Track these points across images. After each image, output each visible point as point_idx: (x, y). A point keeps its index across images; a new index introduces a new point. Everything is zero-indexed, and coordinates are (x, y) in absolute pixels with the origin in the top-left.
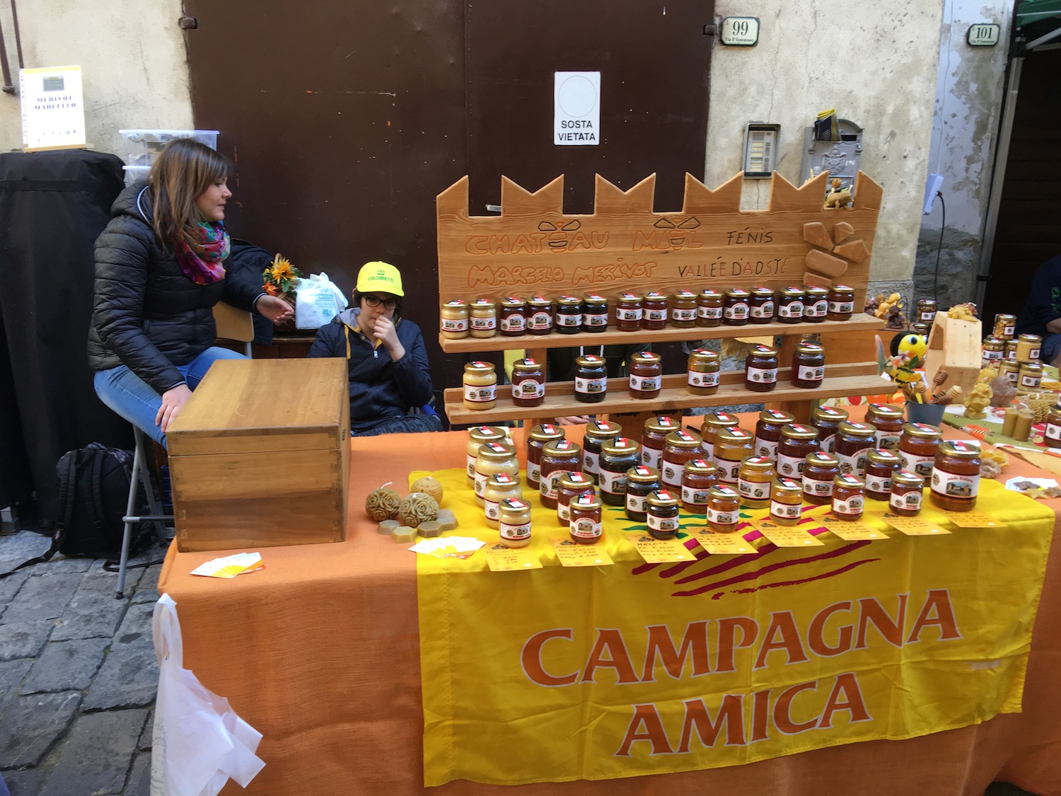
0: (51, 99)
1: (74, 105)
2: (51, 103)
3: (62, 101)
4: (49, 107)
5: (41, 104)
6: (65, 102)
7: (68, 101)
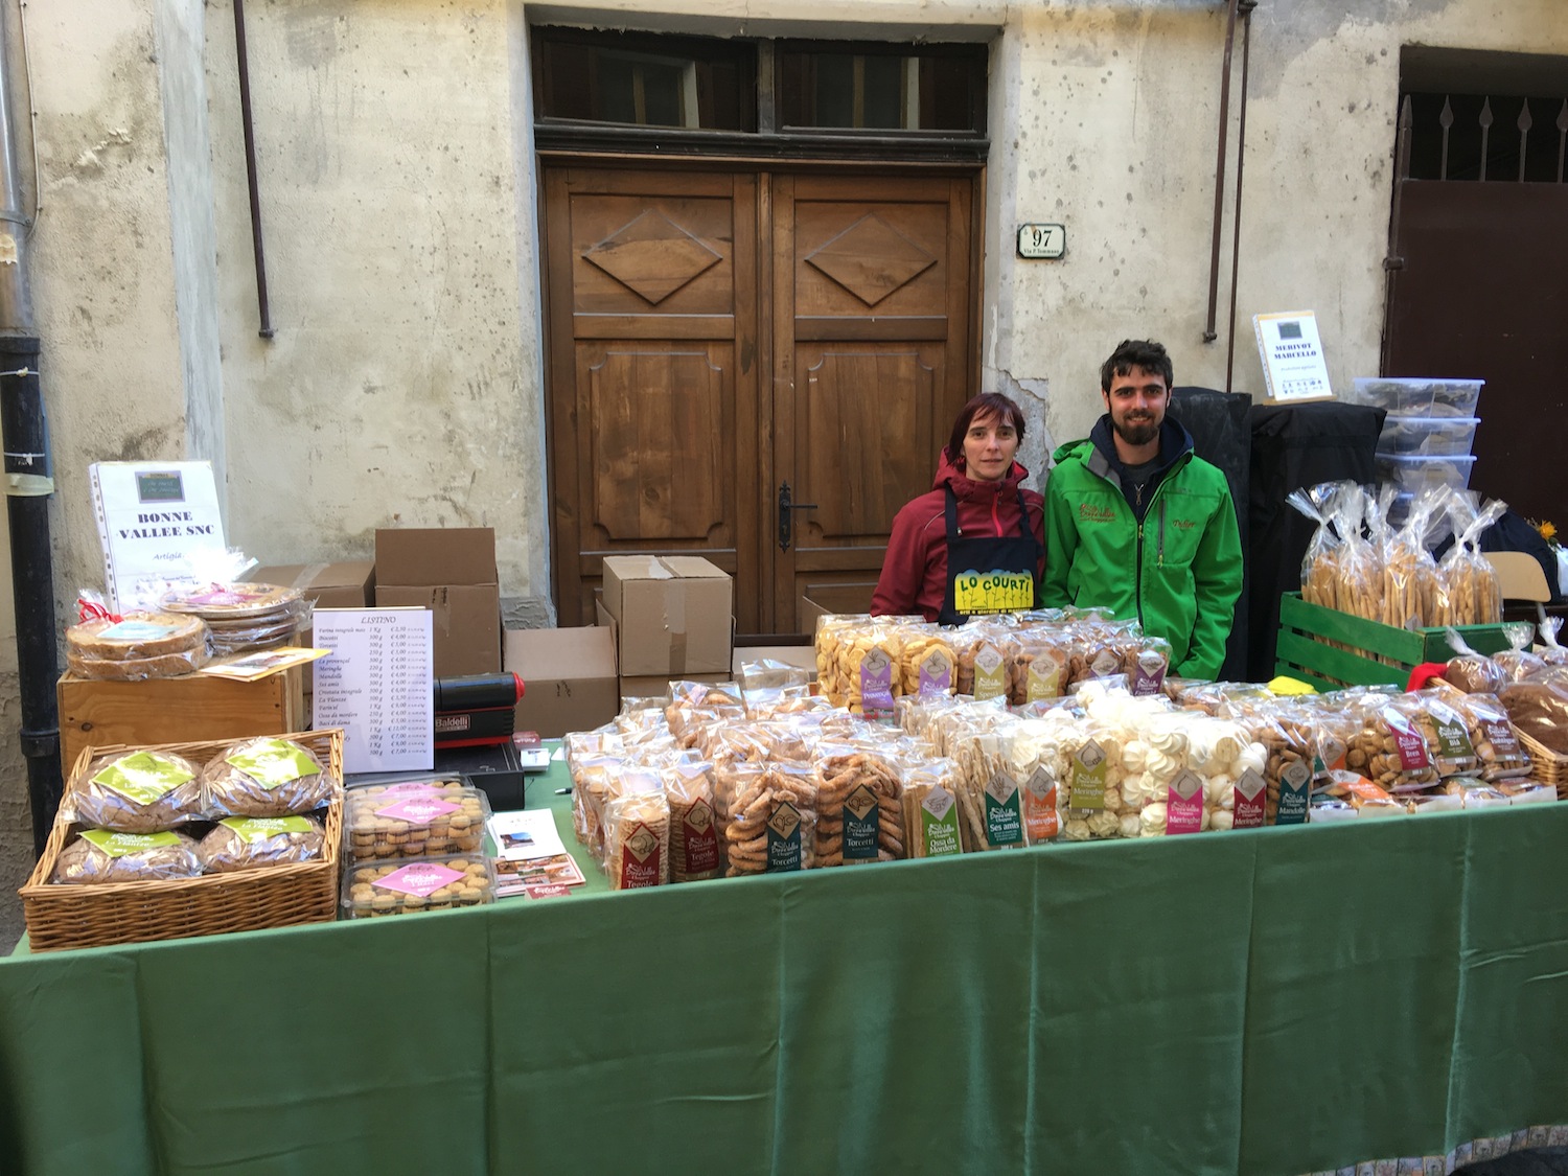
0: (1290, 347)
1: (1314, 353)
2: (1291, 352)
3: (1301, 350)
4: (1289, 356)
5: (1281, 352)
6: (1305, 351)
7: (1307, 349)
